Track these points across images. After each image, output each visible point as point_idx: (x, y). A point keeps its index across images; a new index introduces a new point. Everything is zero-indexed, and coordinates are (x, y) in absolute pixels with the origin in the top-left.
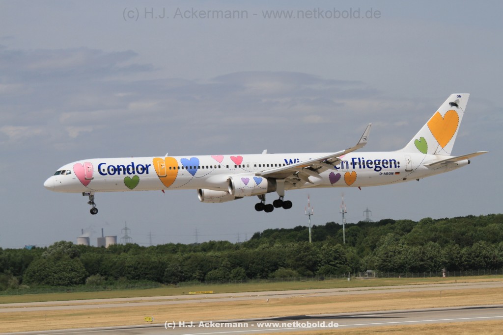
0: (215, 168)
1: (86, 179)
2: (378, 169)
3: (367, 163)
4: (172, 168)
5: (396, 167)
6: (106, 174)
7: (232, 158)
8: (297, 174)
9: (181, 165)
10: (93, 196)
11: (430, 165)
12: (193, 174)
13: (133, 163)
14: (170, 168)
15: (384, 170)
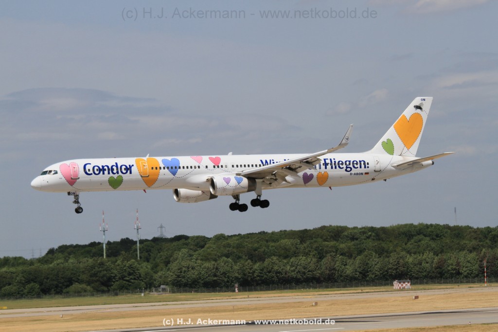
0: (195, 168)
1: (72, 179)
2: (349, 169)
3: (338, 164)
4: (154, 168)
5: (365, 167)
6: (91, 174)
7: (211, 159)
8: (274, 174)
9: (162, 166)
10: (78, 195)
11: (398, 166)
12: (174, 174)
13: (116, 163)
14: (152, 168)
15: (354, 171)
